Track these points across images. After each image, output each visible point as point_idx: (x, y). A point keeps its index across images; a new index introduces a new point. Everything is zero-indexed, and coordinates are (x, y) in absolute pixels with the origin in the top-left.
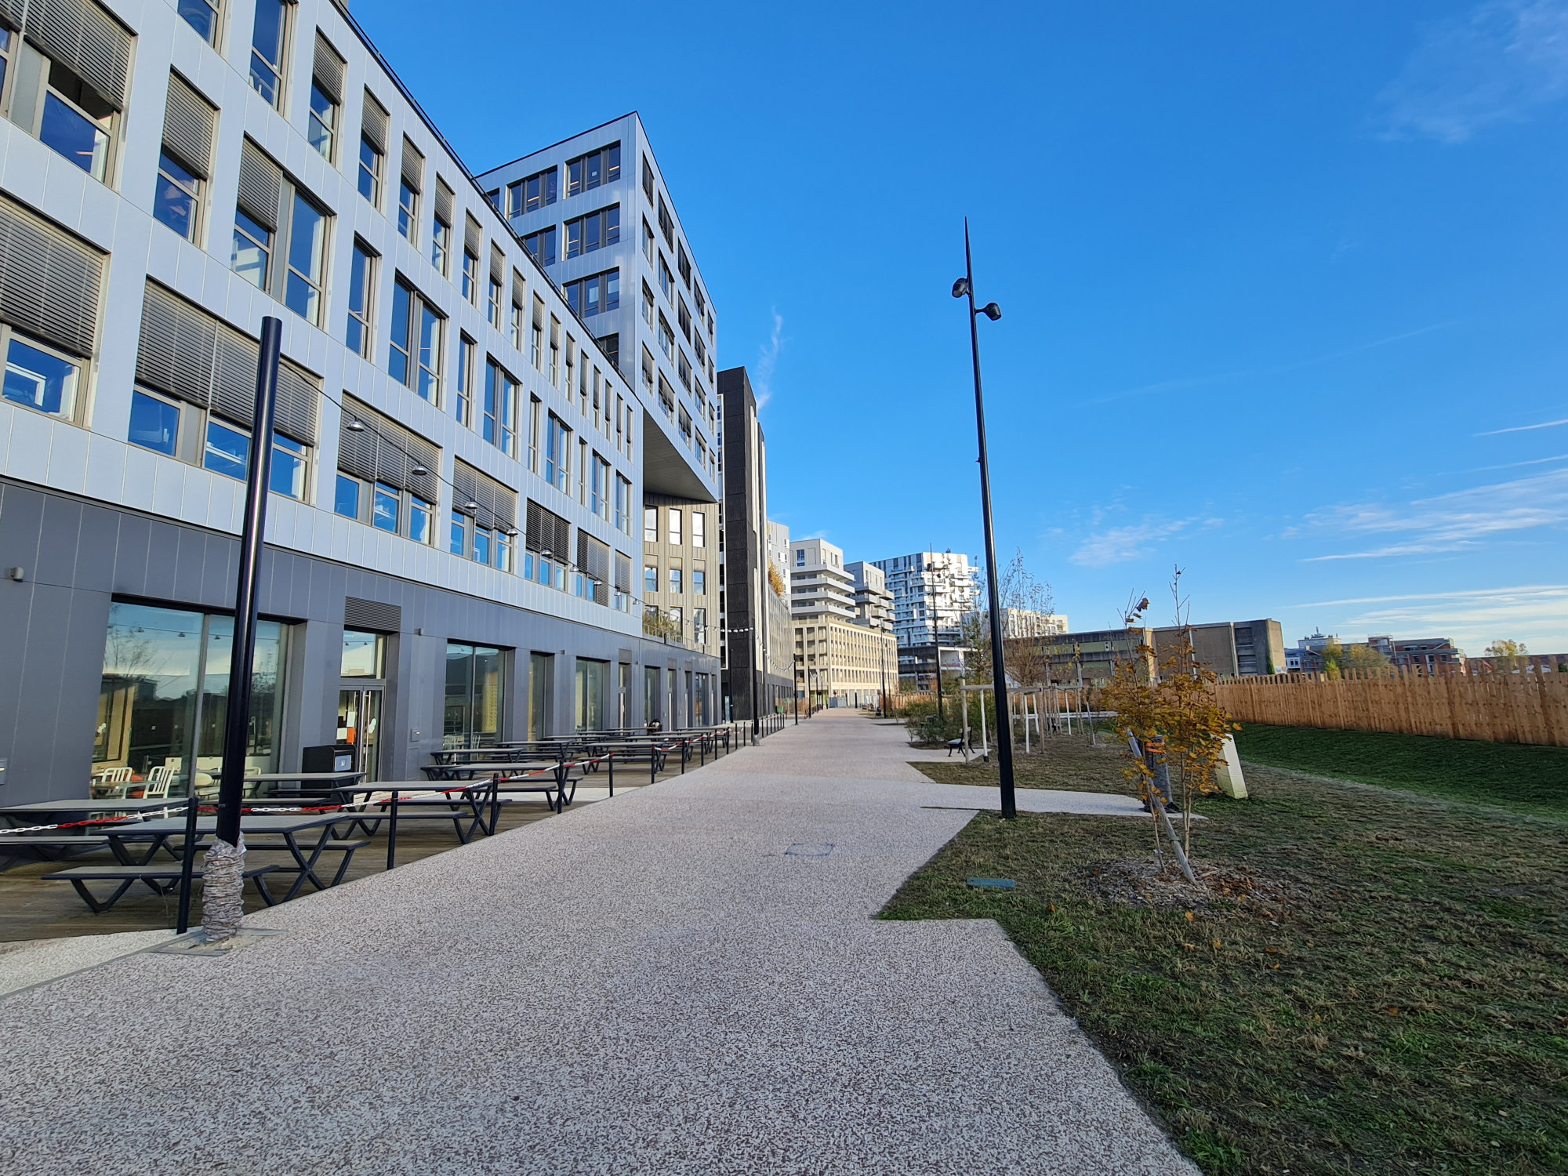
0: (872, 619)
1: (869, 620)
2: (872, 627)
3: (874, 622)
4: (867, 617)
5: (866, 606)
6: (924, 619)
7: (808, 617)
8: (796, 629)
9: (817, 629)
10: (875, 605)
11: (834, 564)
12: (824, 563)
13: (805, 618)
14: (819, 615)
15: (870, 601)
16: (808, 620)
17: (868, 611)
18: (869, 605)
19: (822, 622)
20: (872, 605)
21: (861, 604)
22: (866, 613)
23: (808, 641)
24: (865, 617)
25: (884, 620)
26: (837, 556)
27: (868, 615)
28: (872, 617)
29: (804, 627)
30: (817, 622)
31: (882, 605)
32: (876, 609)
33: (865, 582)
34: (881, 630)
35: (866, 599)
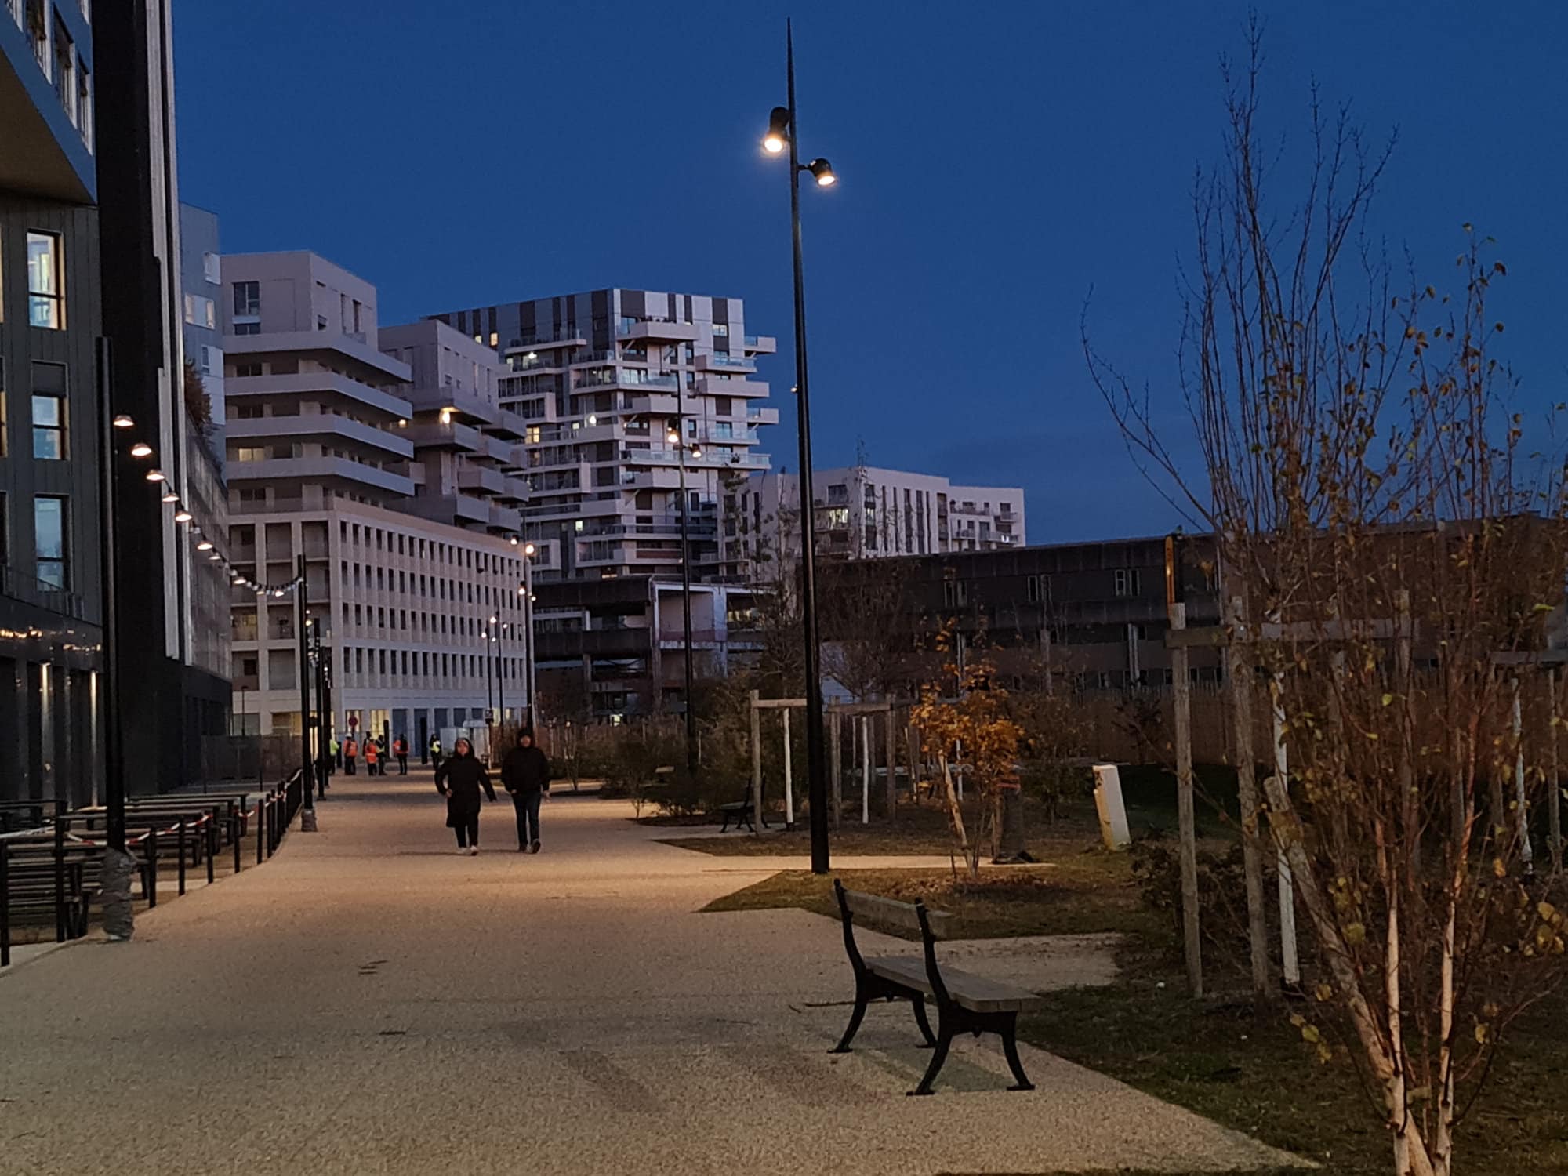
0: (459, 497)
1: (453, 502)
2: (462, 522)
3: (468, 507)
4: (446, 491)
5: (445, 460)
6: (611, 496)
7: (270, 493)
8: (231, 527)
9: (297, 530)
10: (471, 454)
11: (351, 330)
12: (321, 326)
13: (262, 496)
14: (304, 487)
15: (457, 441)
16: (270, 501)
17: (450, 474)
18: (453, 455)
19: (314, 509)
20: (463, 454)
21: (431, 451)
22: (444, 480)
23: (268, 565)
24: (441, 491)
25: (496, 500)
26: (359, 307)
27: (449, 485)
28: (462, 490)
29: (259, 522)
30: (298, 509)
31: (491, 454)
32: (474, 468)
33: (442, 384)
34: (485, 529)
35: (445, 437)
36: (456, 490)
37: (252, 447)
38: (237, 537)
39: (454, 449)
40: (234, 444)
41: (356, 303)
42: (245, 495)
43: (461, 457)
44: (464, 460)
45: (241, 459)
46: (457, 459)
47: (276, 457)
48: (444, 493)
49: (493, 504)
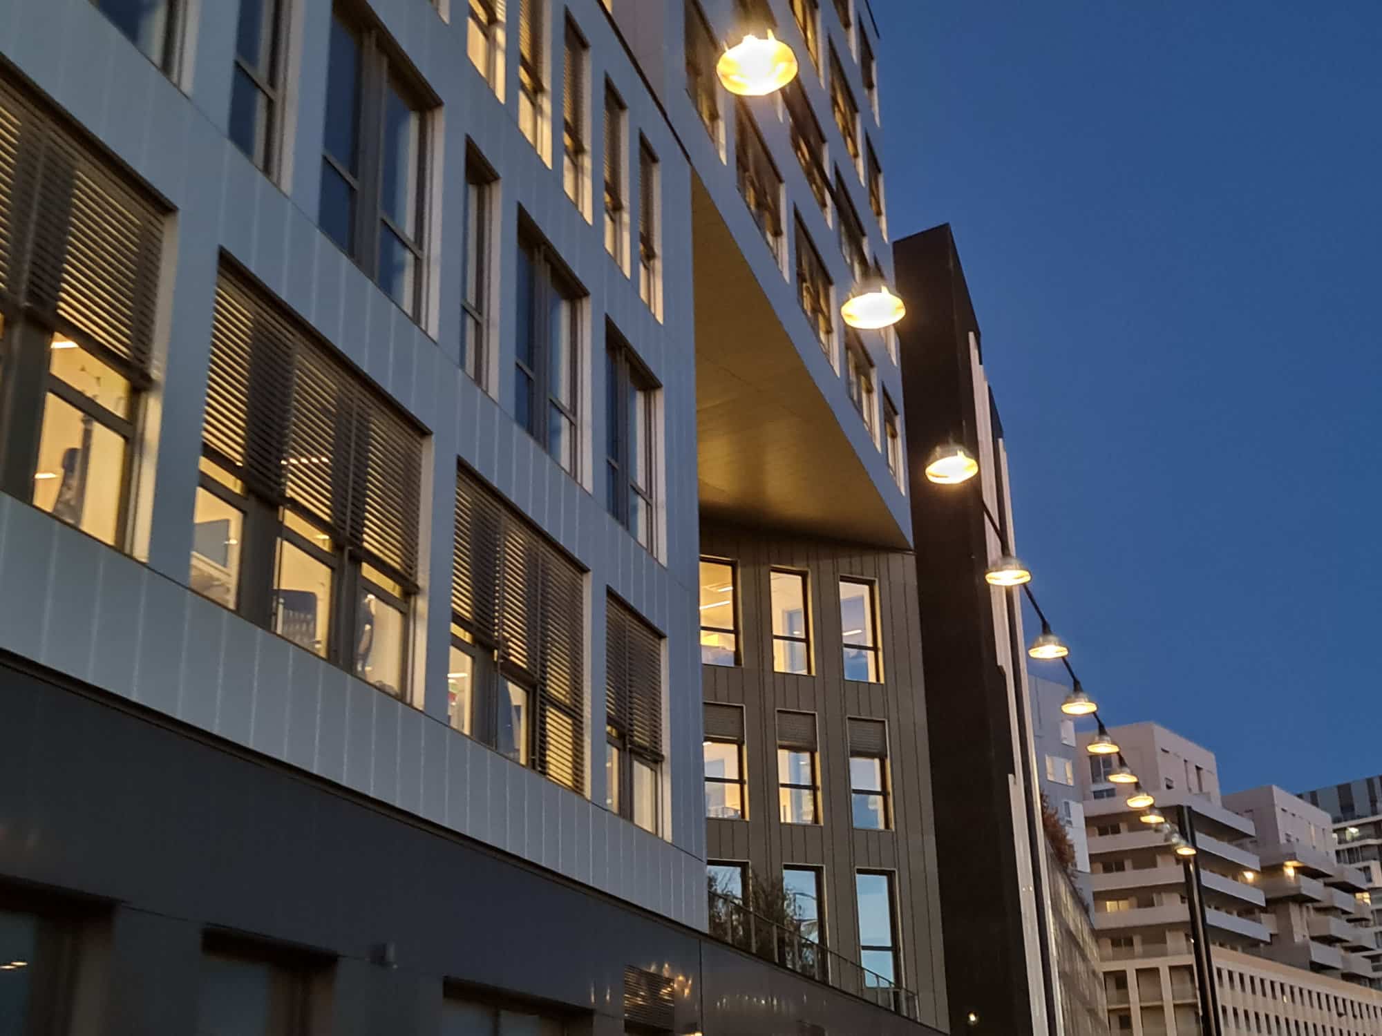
0: (1311, 944)
1: (1306, 949)
2: (1318, 968)
3: (1320, 953)
4: (1298, 939)
5: (1294, 910)
7: (1137, 940)
8: (1105, 974)
9: (1165, 974)
10: (1317, 905)
11: (1195, 790)
12: (1169, 787)
13: (1130, 943)
14: (1167, 933)
15: (1304, 892)
16: (1138, 947)
17: (1301, 924)
18: (1300, 906)
19: (1178, 953)
20: (1310, 905)
21: (1280, 903)
22: (1295, 929)
23: (1142, 1008)
24: (1293, 940)
25: (1346, 949)
26: (1201, 772)
27: (1300, 934)
28: (1313, 938)
29: (1130, 967)
30: (1164, 954)
31: (1337, 905)
32: (1321, 917)
33: (1283, 840)
34: (1340, 976)
35: (1292, 889)
36: (1308, 938)
37: (1117, 900)
38: (1111, 984)
39: (1302, 900)
40: (1101, 896)
41: (1198, 768)
42: (1116, 943)
43: (1308, 907)
44: (1312, 912)
45: (1109, 910)
46: (1304, 909)
47: (1139, 906)
48: (1296, 940)
49: (1342, 952)
